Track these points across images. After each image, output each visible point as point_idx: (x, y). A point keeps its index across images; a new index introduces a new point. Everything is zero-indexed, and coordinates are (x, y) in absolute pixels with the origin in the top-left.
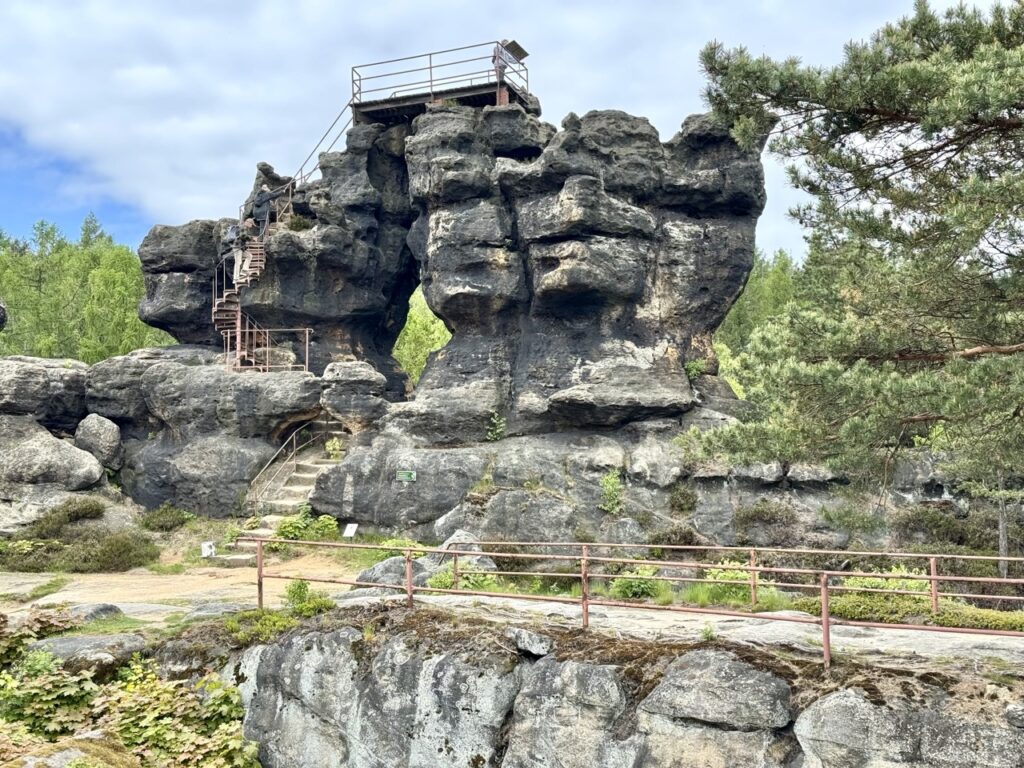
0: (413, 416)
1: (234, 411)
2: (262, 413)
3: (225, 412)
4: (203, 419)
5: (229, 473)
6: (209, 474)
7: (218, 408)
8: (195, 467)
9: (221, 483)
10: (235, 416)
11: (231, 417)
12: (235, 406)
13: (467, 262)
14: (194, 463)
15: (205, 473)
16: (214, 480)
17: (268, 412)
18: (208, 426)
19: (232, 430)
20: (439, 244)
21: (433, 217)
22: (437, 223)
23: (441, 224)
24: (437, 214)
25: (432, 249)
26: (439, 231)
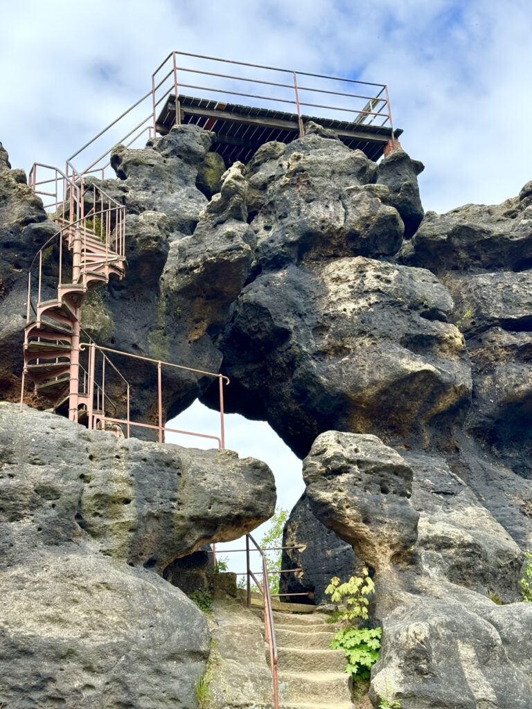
1: (127, 501)
2: (187, 511)
3: (106, 501)
4: (53, 513)
5: (159, 634)
6: (98, 639)
7: (89, 492)
8: (53, 620)
9: (143, 658)
10: (129, 514)
11: (117, 514)
12: (130, 492)
14: (50, 611)
15: (85, 636)
16: (116, 652)
17: (198, 512)
18: (59, 529)
19: (114, 543)
20: (374, 298)
21: (340, 265)
22: (361, 271)
23: (370, 273)
24: (359, 260)
25: (351, 306)
26: (371, 282)
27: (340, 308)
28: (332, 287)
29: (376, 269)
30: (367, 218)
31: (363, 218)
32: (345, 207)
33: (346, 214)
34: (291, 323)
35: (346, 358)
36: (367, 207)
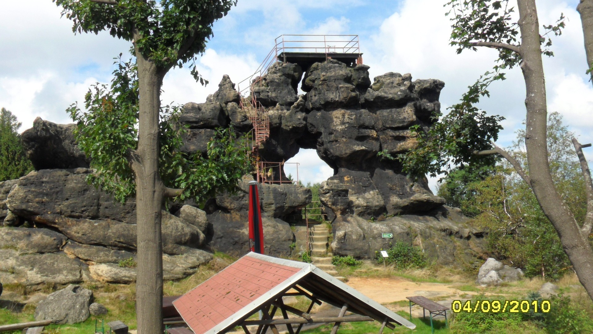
0: (360, 207)
13: (360, 135)
20: (347, 125)
21: (337, 112)
22: (343, 115)
23: (346, 116)
24: (343, 111)
25: (340, 127)
26: (346, 119)
27: (337, 128)
28: (335, 119)
29: (348, 115)
30: (346, 97)
31: (344, 98)
32: (339, 93)
33: (339, 95)
34: (322, 130)
35: (338, 145)
36: (346, 93)
